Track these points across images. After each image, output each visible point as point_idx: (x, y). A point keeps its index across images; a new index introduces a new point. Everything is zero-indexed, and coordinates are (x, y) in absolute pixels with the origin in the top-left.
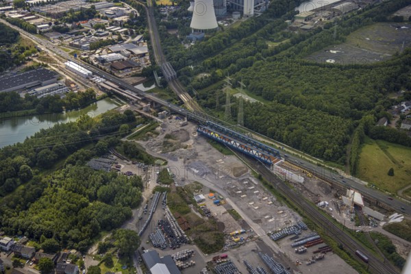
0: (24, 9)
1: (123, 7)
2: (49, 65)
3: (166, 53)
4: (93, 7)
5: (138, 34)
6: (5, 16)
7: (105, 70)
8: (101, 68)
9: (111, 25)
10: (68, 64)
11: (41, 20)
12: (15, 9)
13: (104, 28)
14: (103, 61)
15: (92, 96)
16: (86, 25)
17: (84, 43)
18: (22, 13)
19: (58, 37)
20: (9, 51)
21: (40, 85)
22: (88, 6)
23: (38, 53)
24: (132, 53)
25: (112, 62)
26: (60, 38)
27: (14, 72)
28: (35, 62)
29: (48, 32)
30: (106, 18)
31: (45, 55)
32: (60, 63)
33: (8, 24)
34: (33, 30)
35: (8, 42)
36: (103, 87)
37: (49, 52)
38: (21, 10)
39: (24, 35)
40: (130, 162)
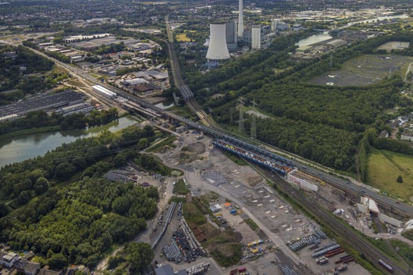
0: (62, 45)
1: (148, 42)
2: (77, 88)
3: (184, 78)
4: (122, 43)
5: (160, 63)
6: (44, 50)
7: (128, 92)
8: (125, 90)
9: (136, 56)
10: (94, 87)
11: (75, 53)
12: (54, 44)
13: (130, 58)
14: (127, 85)
15: (114, 114)
16: (114, 57)
17: (112, 70)
18: (60, 48)
19: (88, 65)
20: (43, 77)
21: (67, 105)
22: (118, 42)
23: (69, 79)
24: (154, 78)
25: (136, 85)
26: (91, 67)
27: (45, 94)
28: (65, 86)
29: (81, 62)
30: (133, 51)
31: (75, 80)
32: (88, 86)
33: (45, 56)
34: (67, 61)
35: (43, 70)
36: (125, 106)
37: (79, 78)
38: (58, 45)
39: (58, 64)
40: (148, 173)
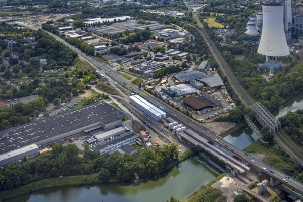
1: (174, 28)
2: (110, 96)
4: (148, 29)
5: (202, 60)
6: (64, 36)
7: (178, 109)
8: (172, 105)
9: (169, 48)
10: (132, 97)
11: (97, 40)
12: (74, 29)
13: (163, 52)
14: (174, 95)
16: (143, 47)
17: (146, 68)
18: (81, 34)
19: (116, 60)
20: (67, 76)
21: (101, 128)
22: (142, 28)
23: (98, 80)
24: (205, 85)
25: (184, 96)
26: (118, 62)
28: (93, 91)
29: (105, 54)
30: (162, 41)
31: (105, 83)
32: (122, 93)
34: (90, 52)
35: (65, 64)
37: (110, 79)
38: (78, 30)
39: (82, 57)
